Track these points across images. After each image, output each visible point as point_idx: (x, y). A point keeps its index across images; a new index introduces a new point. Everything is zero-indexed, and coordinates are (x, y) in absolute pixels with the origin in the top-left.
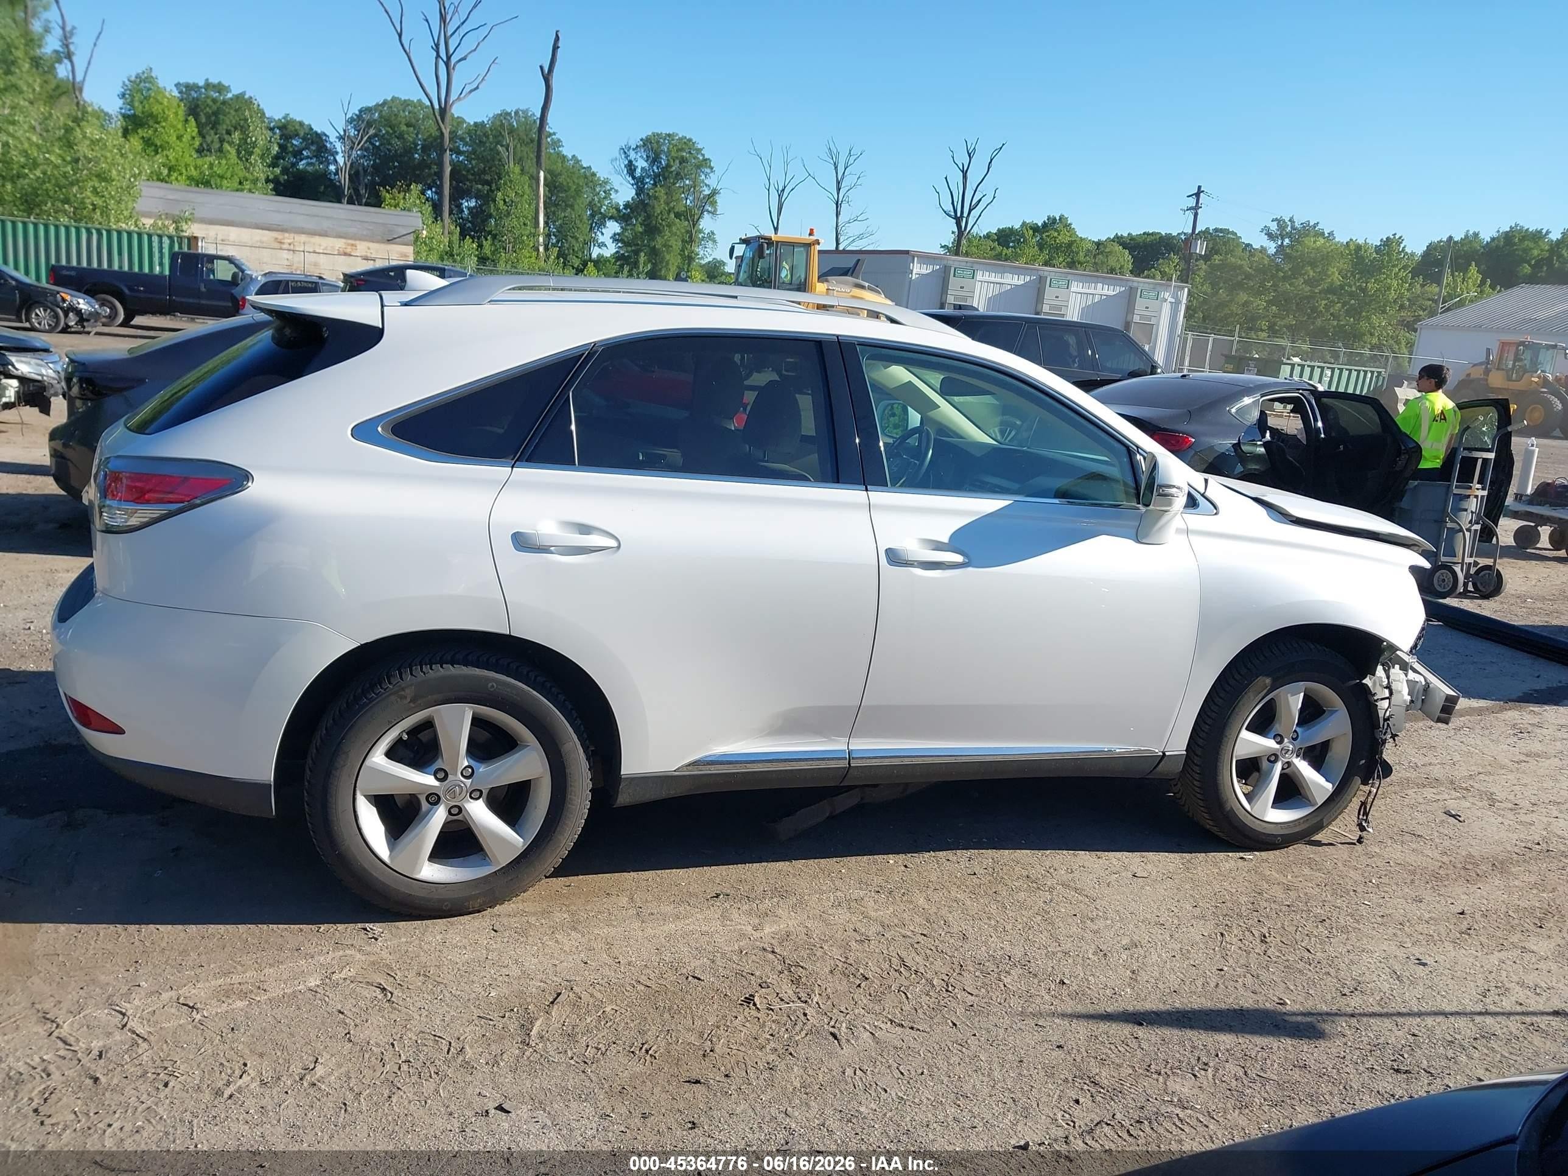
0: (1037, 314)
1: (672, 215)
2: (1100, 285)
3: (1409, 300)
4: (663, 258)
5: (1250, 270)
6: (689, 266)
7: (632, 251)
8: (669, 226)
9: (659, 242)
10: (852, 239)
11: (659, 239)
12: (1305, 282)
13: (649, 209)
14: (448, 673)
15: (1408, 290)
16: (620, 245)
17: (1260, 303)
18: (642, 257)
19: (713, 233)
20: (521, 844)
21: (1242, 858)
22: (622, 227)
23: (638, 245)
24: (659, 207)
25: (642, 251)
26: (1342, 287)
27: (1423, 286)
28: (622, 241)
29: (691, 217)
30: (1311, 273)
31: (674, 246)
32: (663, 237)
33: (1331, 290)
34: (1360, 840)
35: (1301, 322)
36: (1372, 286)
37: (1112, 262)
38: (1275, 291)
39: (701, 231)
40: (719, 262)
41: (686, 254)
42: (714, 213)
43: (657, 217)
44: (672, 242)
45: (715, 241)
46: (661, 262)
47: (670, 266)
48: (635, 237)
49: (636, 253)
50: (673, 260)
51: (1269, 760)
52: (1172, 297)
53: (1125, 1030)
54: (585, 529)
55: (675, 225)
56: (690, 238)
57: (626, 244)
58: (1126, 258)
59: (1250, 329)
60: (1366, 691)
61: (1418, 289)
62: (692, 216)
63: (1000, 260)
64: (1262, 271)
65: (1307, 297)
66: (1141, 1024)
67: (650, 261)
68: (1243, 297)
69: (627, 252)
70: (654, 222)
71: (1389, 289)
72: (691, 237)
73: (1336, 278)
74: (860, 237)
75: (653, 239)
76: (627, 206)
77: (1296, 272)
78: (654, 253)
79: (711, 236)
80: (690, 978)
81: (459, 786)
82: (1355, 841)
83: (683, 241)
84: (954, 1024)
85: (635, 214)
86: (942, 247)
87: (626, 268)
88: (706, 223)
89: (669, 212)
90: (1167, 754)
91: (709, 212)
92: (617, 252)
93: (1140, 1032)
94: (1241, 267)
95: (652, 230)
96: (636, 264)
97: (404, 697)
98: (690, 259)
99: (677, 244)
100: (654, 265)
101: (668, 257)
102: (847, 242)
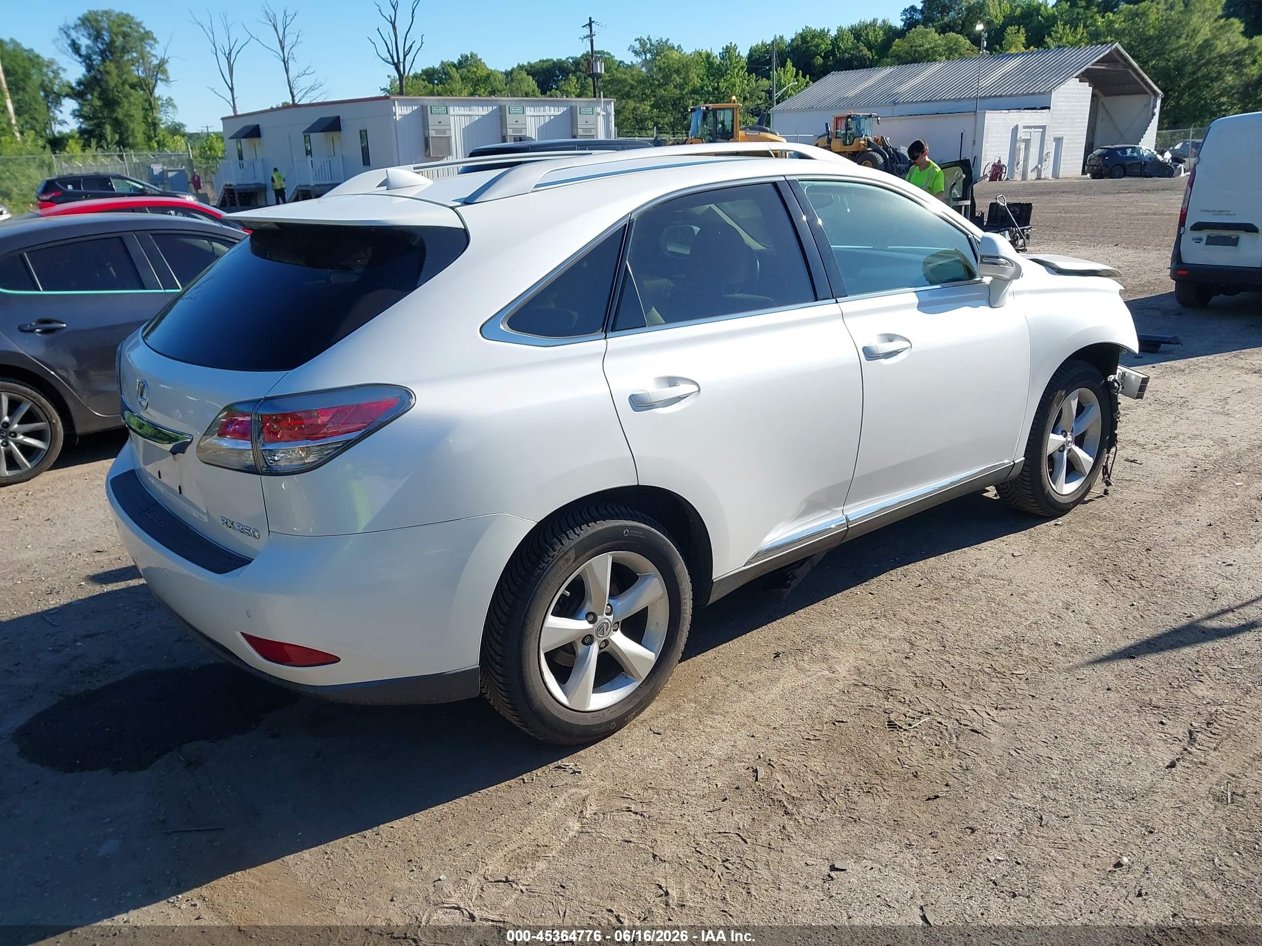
0: (574, 137)
1: (127, 87)
2: (547, 108)
3: (748, 92)
4: (127, 128)
5: (633, 82)
6: (155, 131)
7: (95, 124)
8: (126, 97)
9: (120, 113)
10: (305, 91)
11: (119, 110)
12: (675, 87)
13: (102, 83)
14: (594, 530)
15: (747, 85)
16: (81, 120)
17: (646, 107)
18: (108, 129)
19: (171, 99)
20: (654, 657)
21: (1056, 525)
22: (79, 104)
23: (99, 118)
24: (113, 81)
25: (104, 123)
26: (702, 88)
27: (757, 81)
28: (80, 116)
29: (145, 86)
30: (678, 79)
31: (136, 115)
32: (122, 108)
33: (694, 91)
34: (1106, 492)
35: (678, 119)
36: (723, 85)
37: (525, 88)
38: (654, 96)
39: (159, 98)
40: (178, 125)
41: (150, 120)
42: (167, 80)
43: (113, 91)
44: (133, 111)
45: (174, 106)
46: (127, 131)
47: (136, 134)
48: (95, 111)
49: (100, 125)
50: (138, 129)
51: (1059, 451)
52: (603, 111)
53: (1127, 665)
54: (672, 381)
55: (131, 95)
56: (150, 106)
57: (86, 118)
58: (531, 83)
59: (641, 129)
60: (1109, 386)
61: (753, 84)
62: (147, 85)
63: (433, 95)
64: (641, 82)
65: (678, 99)
66: (1134, 658)
67: (115, 132)
68: (631, 104)
69: (90, 126)
70: (111, 96)
71: (734, 85)
72: (150, 104)
73: (697, 82)
74: (312, 89)
75: (114, 111)
76: (80, 83)
77: (667, 79)
78: (118, 125)
79: (170, 102)
80: (836, 723)
81: (605, 623)
82: (1102, 494)
83: (144, 109)
84: (1033, 696)
85: (89, 89)
86: (381, 90)
87: (94, 142)
88: (161, 91)
89: (123, 84)
90: (1016, 462)
91: (162, 80)
92: (80, 127)
93: (1139, 662)
94: (625, 80)
95: (110, 103)
96: (101, 137)
97: (567, 560)
98: (155, 125)
99: (138, 114)
100: (121, 135)
101: (132, 126)
102: (300, 95)
